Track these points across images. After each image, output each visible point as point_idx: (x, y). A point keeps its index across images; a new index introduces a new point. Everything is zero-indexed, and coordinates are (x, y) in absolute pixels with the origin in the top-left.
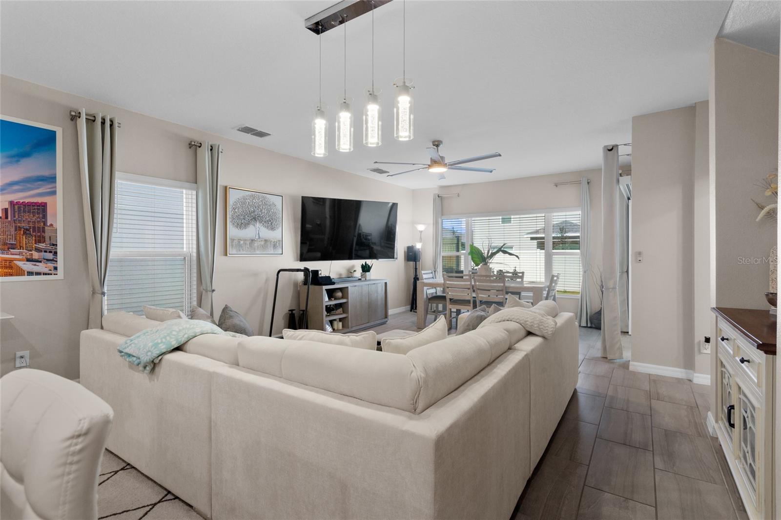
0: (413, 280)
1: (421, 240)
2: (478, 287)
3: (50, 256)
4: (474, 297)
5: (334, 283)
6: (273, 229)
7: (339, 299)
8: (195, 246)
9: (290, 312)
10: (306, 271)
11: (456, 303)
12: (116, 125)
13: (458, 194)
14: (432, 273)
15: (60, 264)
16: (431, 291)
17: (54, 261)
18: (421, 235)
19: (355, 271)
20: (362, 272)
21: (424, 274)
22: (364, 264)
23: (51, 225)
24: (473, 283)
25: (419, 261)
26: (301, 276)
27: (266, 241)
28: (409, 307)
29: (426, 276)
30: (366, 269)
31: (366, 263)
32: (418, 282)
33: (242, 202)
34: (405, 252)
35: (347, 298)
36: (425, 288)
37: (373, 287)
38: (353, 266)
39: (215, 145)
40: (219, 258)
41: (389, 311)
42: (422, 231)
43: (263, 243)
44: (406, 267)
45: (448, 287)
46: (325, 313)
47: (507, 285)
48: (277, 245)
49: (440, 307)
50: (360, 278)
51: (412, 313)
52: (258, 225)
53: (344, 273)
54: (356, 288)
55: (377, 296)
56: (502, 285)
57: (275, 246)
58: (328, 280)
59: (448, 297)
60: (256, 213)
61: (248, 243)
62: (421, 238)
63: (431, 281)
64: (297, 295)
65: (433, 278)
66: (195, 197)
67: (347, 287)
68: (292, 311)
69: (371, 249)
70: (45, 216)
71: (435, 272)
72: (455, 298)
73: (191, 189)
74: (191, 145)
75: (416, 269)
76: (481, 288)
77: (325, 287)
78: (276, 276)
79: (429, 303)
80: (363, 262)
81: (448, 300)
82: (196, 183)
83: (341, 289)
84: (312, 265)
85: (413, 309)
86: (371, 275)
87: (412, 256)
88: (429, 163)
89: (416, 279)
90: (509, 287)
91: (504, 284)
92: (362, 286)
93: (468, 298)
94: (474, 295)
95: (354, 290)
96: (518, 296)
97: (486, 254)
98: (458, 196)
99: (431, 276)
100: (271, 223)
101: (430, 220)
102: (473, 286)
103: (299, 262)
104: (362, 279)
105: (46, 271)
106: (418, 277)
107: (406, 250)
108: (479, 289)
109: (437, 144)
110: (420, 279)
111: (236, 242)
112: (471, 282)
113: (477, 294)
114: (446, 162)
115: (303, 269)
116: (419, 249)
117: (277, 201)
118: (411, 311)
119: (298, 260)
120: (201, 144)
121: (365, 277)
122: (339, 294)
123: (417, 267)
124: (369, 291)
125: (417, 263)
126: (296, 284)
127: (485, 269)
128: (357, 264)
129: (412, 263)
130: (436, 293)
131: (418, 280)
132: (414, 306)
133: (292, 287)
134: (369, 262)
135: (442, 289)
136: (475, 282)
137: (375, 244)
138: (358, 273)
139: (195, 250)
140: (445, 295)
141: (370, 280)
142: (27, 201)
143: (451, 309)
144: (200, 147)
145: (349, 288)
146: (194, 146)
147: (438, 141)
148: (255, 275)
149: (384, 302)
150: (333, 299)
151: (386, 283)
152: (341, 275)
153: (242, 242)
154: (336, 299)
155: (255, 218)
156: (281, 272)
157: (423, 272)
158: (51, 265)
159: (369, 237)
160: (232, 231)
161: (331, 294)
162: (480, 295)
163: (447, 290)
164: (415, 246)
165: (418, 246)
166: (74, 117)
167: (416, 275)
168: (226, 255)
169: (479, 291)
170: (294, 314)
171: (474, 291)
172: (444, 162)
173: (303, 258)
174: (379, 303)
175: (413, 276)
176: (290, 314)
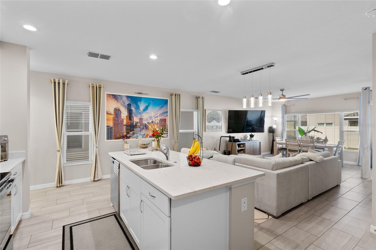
0: (272, 141)
1: (276, 124)
2: (301, 145)
3: (166, 132)
4: (299, 149)
5: (240, 142)
6: (219, 122)
7: (242, 147)
8: (197, 129)
9: (224, 151)
10: (230, 137)
11: (292, 151)
12: (180, 95)
13: (294, 104)
14: (281, 138)
15: (168, 135)
16: (280, 146)
17: (167, 134)
18: (276, 122)
19: (247, 137)
20: (250, 137)
21: (277, 139)
22: (251, 134)
23: (167, 124)
24: (299, 143)
25: (275, 133)
26: (228, 139)
27: (217, 126)
28: (270, 152)
29: (278, 139)
30: (252, 136)
31: (252, 134)
32: (274, 142)
33: (210, 114)
34: (268, 129)
35: (245, 147)
36: (277, 145)
37: (255, 144)
38: (246, 135)
39: (203, 97)
40: (204, 132)
41: (261, 153)
42: (276, 120)
43: (216, 127)
44: (269, 136)
45: (288, 145)
46: (237, 152)
47: (315, 145)
48: (220, 128)
49: (285, 152)
50: (249, 140)
51: (272, 155)
52: (214, 121)
53: (243, 137)
54: (248, 143)
55: (256, 147)
56: (313, 144)
57: (219, 128)
58: (238, 140)
59: (288, 149)
60: (214, 117)
61: (212, 127)
62: (276, 123)
63: (280, 142)
64: (227, 145)
65: (281, 140)
66: (197, 114)
67: (245, 143)
68: (225, 151)
69: (253, 128)
70: (166, 122)
71: (282, 138)
72: (291, 149)
73: (196, 111)
74: (196, 98)
75: (273, 136)
76: (303, 146)
77: (237, 143)
78: (220, 139)
79: (279, 151)
80: (251, 133)
81: (288, 150)
82: (198, 109)
83: (243, 144)
84: (232, 135)
85: (272, 153)
86: (254, 139)
87: (272, 131)
88: (279, 98)
89: (273, 140)
90: (316, 146)
91: (314, 144)
92: (250, 143)
93: (297, 149)
94: (300, 148)
95: (247, 144)
96: (323, 150)
97: (306, 131)
98: (294, 105)
99: (280, 139)
100: (218, 120)
101: (280, 115)
102: (299, 145)
103: (227, 133)
104: (250, 140)
105: (166, 136)
106: (274, 140)
107: (269, 128)
108: (302, 146)
109: (282, 90)
110: (275, 141)
111: (208, 127)
112: (298, 143)
113: (301, 148)
114: (286, 97)
115: (229, 136)
116: (275, 128)
117: (220, 112)
118: (271, 154)
119: (226, 133)
120: (199, 97)
121: (251, 139)
122: (242, 146)
123: (274, 135)
124: (253, 145)
125: (274, 134)
126: (226, 141)
127: (305, 137)
128: (248, 134)
129: (271, 134)
130: (283, 147)
131: (274, 141)
132: (273, 152)
133: (225, 142)
134: (253, 134)
135: (285, 145)
136: (300, 143)
137: (254, 125)
138: (249, 138)
139: (197, 130)
140: (286, 148)
141: (253, 141)
142: (163, 118)
143: (289, 154)
144: (199, 98)
145: (246, 143)
146: (197, 98)
147: (283, 89)
148: (213, 138)
149: (259, 149)
150: (240, 147)
151: (260, 142)
152: (242, 138)
153: (210, 127)
154: (241, 147)
155: (214, 119)
156: (222, 137)
157: (276, 138)
158: (167, 135)
159: (251, 122)
160: (207, 124)
161: (239, 145)
162: (302, 149)
163: (287, 146)
164: (273, 127)
165: (274, 127)
166: (172, 95)
167: (273, 139)
168: (205, 131)
169: (302, 147)
170: (226, 152)
171: (300, 147)
172: (285, 97)
173: (229, 132)
174: (257, 150)
175: (272, 139)
176: (224, 152)
